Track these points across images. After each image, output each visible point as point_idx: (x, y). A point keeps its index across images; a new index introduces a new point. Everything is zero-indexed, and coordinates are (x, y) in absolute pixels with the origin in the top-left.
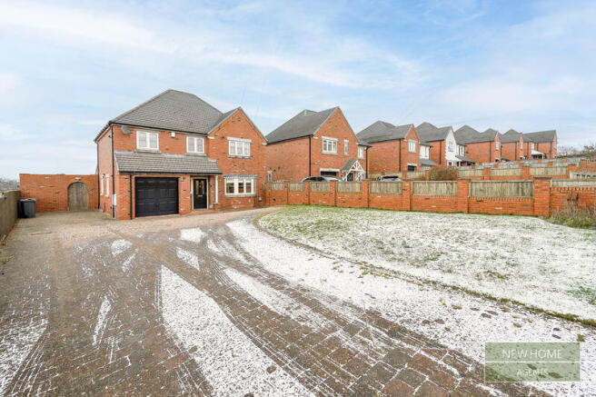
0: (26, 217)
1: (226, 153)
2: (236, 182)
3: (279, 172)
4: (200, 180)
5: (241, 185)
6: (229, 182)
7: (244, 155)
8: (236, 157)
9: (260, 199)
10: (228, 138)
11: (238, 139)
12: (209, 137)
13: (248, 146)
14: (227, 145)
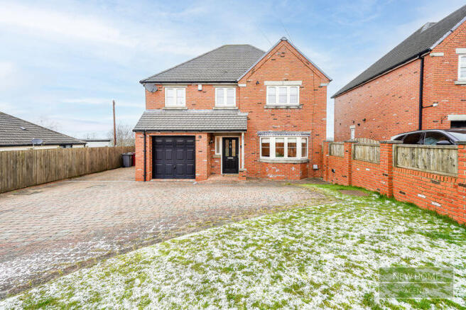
0: (124, 167)
1: (261, 103)
2: (273, 141)
3: (364, 127)
4: (230, 139)
5: (279, 146)
6: (264, 141)
7: (288, 103)
8: (277, 108)
9: (315, 167)
10: (266, 83)
11: (280, 83)
12: (240, 85)
13: (297, 91)
14: (265, 93)
